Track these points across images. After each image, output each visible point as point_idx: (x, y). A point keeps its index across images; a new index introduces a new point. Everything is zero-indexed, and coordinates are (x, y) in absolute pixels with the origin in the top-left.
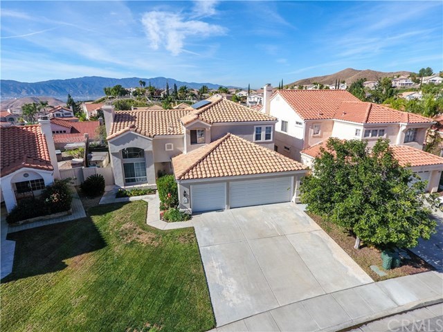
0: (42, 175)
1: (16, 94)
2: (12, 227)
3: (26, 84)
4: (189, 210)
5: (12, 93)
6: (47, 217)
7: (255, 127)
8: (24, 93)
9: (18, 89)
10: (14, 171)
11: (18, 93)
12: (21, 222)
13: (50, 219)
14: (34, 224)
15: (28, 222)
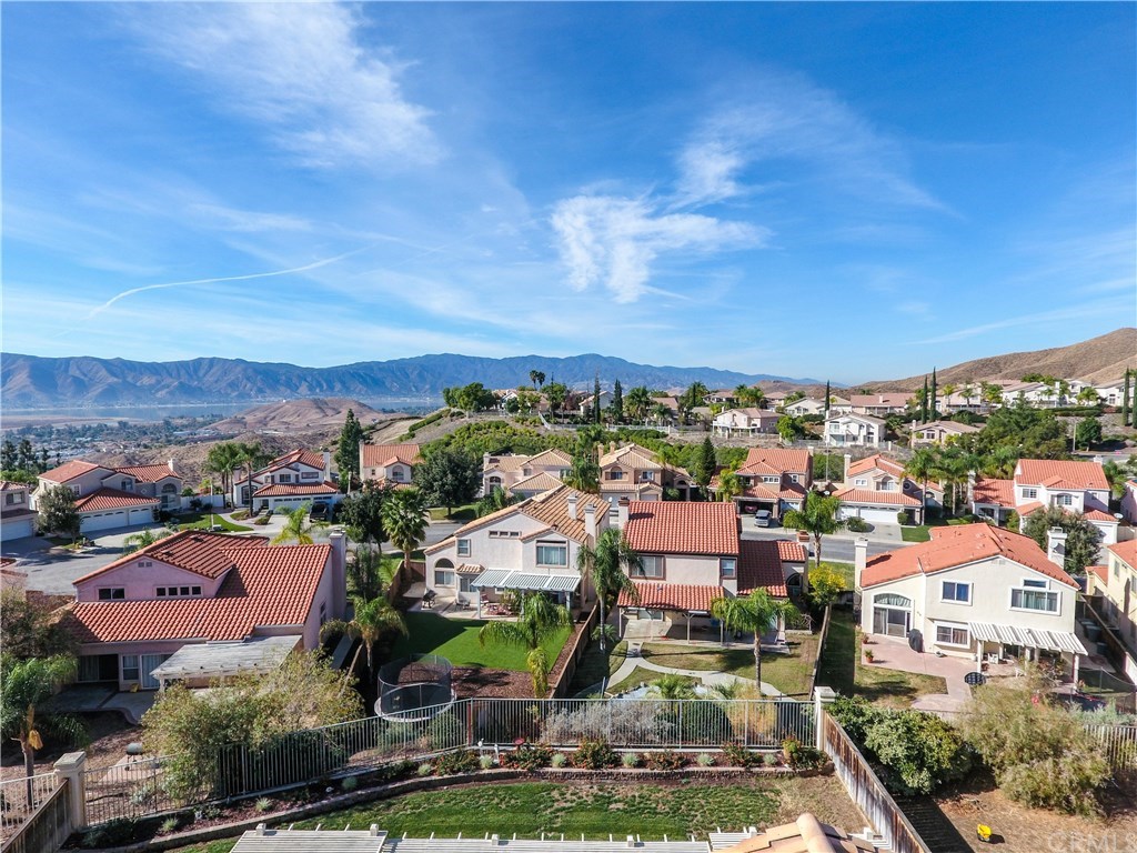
8: (303, 389)
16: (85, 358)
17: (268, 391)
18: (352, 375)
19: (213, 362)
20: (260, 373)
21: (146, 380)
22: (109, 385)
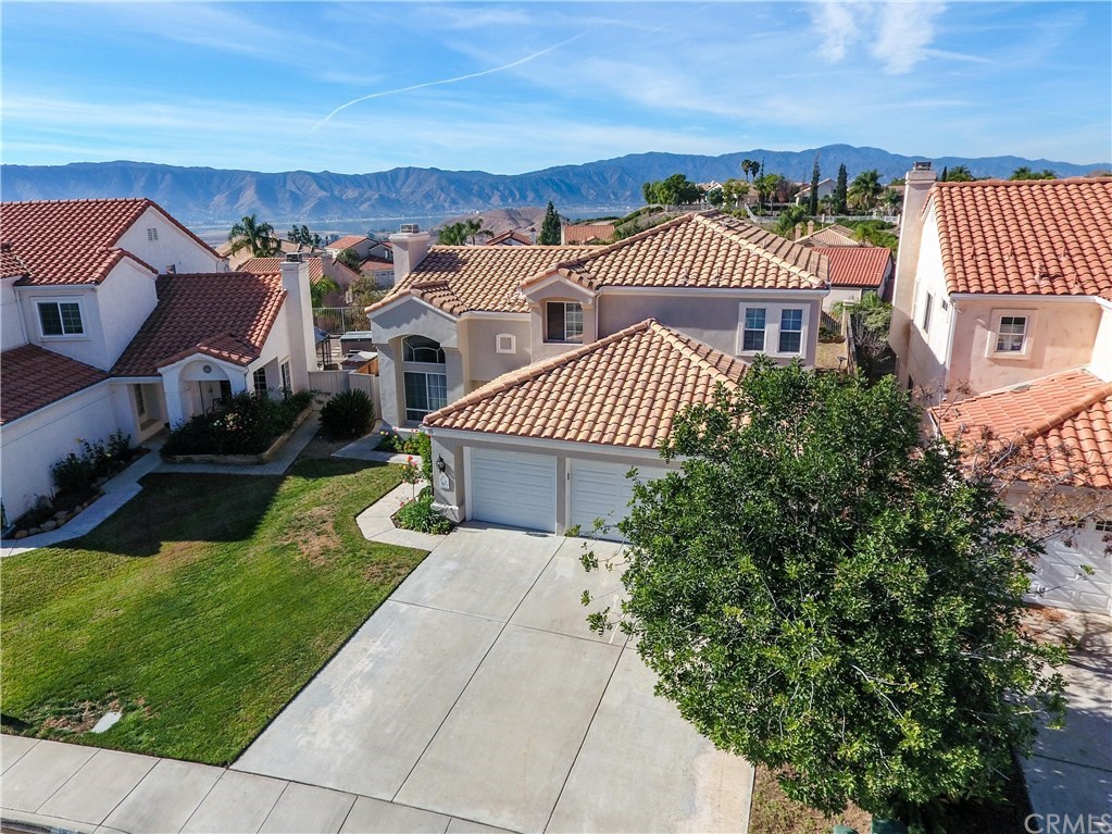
0: (228, 372)
1: (481, 202)
2: (165, 462)
3: (503, 178)
4: (452, 510)
5: (475, 199)
6: (220, 458)
7: (743, 307)
8: (496, 200)
9: (487, 190)
10: (182, 358)
11: (484, 201)
12: (180, 458)
13: (226, 464)
14: (199, 465)
15: (191, 461)
16: (299, 172)
17: (461, 202)
18: (546, 182)
19: (409, 170)
20: (453, 183)
21: (351, 194)
22: (319, 199)
